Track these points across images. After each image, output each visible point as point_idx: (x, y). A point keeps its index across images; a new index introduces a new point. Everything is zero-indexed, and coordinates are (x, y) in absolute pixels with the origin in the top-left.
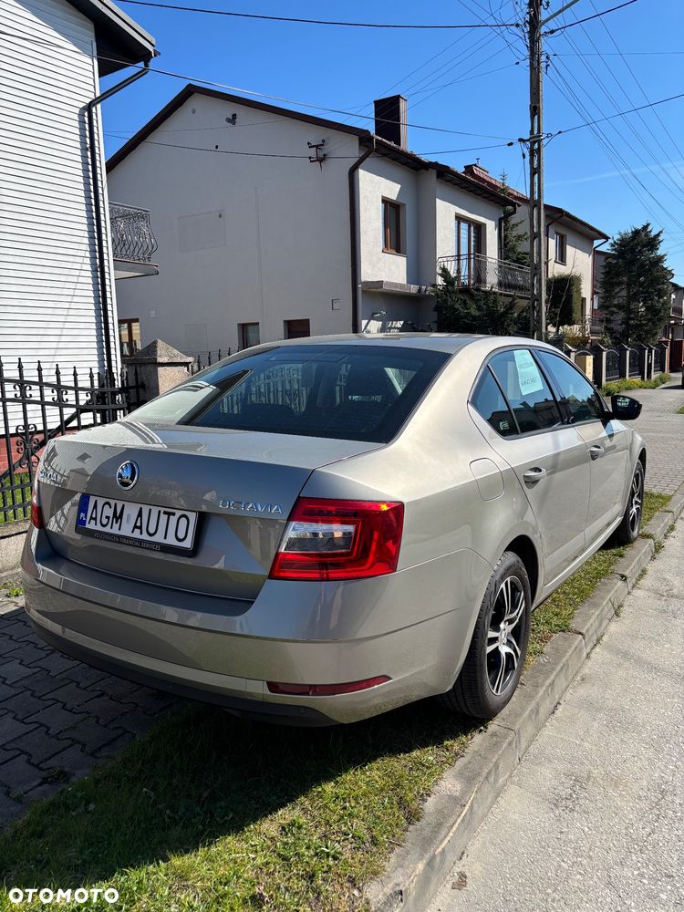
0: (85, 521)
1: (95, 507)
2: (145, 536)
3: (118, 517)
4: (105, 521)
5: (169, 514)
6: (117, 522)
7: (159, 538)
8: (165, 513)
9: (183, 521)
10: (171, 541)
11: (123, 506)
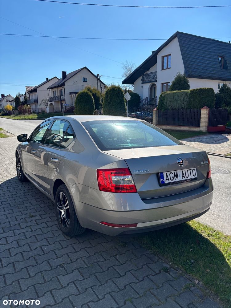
0: (164, 181)
1: (167, 175)
2: (186, 178)
3: (176, 176)
4: (172, 179)
5: (190, 170)
6: (176, 178)
7: (190, 178)
8: (189, 170)
9: (194, 170)
10: (193, 177)
11: (177, 172)
